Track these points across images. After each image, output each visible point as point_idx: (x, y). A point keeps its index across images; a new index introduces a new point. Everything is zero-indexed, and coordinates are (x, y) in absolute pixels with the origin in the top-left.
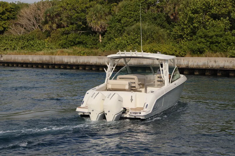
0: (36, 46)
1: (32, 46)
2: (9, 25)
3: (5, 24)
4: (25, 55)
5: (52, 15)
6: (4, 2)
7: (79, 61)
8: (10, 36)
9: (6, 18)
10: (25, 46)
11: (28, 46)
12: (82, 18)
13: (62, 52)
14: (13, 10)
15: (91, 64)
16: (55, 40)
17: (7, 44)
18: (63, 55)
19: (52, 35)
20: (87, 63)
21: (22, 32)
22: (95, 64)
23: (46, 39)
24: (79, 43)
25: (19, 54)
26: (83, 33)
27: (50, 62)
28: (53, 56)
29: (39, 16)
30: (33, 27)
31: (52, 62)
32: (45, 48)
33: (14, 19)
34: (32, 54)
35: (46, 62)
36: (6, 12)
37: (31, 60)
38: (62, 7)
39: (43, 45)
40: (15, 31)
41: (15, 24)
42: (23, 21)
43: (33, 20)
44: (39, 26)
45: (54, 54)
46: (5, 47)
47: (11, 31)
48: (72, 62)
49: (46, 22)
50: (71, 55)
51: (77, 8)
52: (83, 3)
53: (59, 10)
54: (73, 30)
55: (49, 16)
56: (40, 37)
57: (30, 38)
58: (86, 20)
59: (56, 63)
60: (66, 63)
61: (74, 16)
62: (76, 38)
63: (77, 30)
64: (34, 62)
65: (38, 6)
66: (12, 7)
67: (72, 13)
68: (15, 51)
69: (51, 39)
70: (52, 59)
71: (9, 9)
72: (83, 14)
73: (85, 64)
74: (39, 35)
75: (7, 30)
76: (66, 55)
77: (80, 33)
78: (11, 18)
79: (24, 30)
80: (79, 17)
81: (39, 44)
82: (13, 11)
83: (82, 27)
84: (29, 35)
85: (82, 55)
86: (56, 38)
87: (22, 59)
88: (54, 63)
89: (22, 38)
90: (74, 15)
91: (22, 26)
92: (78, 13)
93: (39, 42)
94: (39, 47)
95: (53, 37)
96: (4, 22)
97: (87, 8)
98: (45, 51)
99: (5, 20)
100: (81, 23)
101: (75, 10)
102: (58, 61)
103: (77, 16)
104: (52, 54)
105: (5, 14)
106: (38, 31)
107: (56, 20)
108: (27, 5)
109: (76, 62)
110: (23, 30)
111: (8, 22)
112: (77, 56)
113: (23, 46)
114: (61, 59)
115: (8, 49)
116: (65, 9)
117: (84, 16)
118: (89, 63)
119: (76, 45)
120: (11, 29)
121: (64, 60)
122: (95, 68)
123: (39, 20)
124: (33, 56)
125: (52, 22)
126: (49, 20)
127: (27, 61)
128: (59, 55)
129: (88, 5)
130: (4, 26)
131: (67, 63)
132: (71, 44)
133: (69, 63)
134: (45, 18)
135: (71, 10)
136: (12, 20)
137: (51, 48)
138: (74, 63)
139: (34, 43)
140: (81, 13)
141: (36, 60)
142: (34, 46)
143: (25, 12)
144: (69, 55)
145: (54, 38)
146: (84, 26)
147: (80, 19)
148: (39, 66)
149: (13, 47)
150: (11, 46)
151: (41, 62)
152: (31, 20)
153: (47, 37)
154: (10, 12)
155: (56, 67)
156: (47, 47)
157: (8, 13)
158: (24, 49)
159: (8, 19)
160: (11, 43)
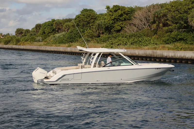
0: (143, 42)
1: (140, 42)
2: (125, 25)
3: (122, 24)
4: (133, 50)
5: (159, 16)
6: (123, 6)
7: (176, 56)
8: (125, 34)
9: (124, 19)
10: (134, 42)
11: (137, 42)
12: (184, 18)
13: (164, 47)
14: (129, 12)
15: (187, 58)
16: (161, 37)
17: (120, 40)
18: (163, 50)
19: (159, 33)
20: (183, 57)
21: (135, 30)
22: (190, 58)
23: (154, 36)
24: (181, 39)
25: (129, 49)
26: (184, 31)
27: (152, 55)
28: (156, 50)
29: (149, 17)
30: (144, 26)
31: (154, 56)
32: (150, 43)
33: (129, 20)
34: (138, 49)
35: (149, 55)
36: (124, 15)
37: (137, 54)
38: (167, 9)
39: (149, 41)
40: (129, 30)
41: (130, 24)
42: (136, 22)
43: (144, 21)
44: (149, 25)
45: (157, 49)
46: (119, 43)
47: (126, 30)
48: (170, 56)
49: (154, 22)
50: (170, 50)
51: (181, 9)
52: (186, 5)
53: (165, 11)
54: (175, 28)
55: (157, 17)
56: (149, 34)
57: (140, 35)
58: (187, 19)
59: (158, 56)
60: (165, 57)
61: (177, 17)
62: (178, 35)
63: (179, 28)
64: (140, 55)
65: (149, 9)
66: (128, 10)
67: (175, 14)
68: (126, 46)
69: (157, 36)
70: (154, 53)
71: (126, 12)
72: (185, 15)
73: (182, 58)
74: (148, 33)
75: (123, 29)
76: (166, 50)
77: (182, 31)
78: (127, 19)
79: (137, 29)
80: (181, 17)
81: (146, 40)
82: (129, 14)
83: (183, 26)
84: (140, 33)
85: (179, 50)
86: (162, 35)
87: (131, 53)
88: (155, 56)
89: (134, 35)
90: (178, 15)
91: (135, 25)
92: (181, 13)
93: (146, 39)
94: (145, 43)
95: (159, 34)
96: (121, 22)
97: (189, 9)
98: (150, 46)
99: (122, 21)
100: (183, 23)
101: (178, 11)
102: (159, 55)
103: (179, 17)
104: (155, 48)
105: (122, 16)
106: (147, 30)
107: (163, 20)
108: (140, 9)
109: (174, 56)
110: (135, 29)
111: (124, 23)
112: (175, 51)
113: (133, 42)
114: (161, 53)
115: (121, 44)
116: (170, 11)
117: (186, 16)
118: (185, 57)
119: (178, 41)
120: (126, 28)
121: (164, 55)
122: (190, 61)
123: (149, 20)
124: (139, 50)
125: (159, 22)
126: (157, 20)
127: (134, 55)
128: (160, 50)
129: (190, 7)
130: (122, 26)
131: (167, 56)
132: (173, 40)
133: (168, 57)
134: (154, 18)
135: (175, 11)
136: (128, 21)
137: (156, 44)
138: (172, 57)
139: (142, 39)
140: (183, 14)
141: (141, 54)
142: (142, 42)
143: (138, 14)
144: (169, 50)
145: (160, 36)
146: (186, 25)
147: (182, 19)
148: (143, 59)
149: (125, 43)
150: (123, 42)
151: (145, 55)
152: (143, 20)
153: (155, 34)
154: (127, 14)
155: (157, 60)
156: (152, 42)
157: (126, 15)
158: (133, 44)
159: (125, 20)
160: (123, 40)
